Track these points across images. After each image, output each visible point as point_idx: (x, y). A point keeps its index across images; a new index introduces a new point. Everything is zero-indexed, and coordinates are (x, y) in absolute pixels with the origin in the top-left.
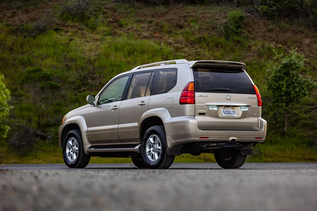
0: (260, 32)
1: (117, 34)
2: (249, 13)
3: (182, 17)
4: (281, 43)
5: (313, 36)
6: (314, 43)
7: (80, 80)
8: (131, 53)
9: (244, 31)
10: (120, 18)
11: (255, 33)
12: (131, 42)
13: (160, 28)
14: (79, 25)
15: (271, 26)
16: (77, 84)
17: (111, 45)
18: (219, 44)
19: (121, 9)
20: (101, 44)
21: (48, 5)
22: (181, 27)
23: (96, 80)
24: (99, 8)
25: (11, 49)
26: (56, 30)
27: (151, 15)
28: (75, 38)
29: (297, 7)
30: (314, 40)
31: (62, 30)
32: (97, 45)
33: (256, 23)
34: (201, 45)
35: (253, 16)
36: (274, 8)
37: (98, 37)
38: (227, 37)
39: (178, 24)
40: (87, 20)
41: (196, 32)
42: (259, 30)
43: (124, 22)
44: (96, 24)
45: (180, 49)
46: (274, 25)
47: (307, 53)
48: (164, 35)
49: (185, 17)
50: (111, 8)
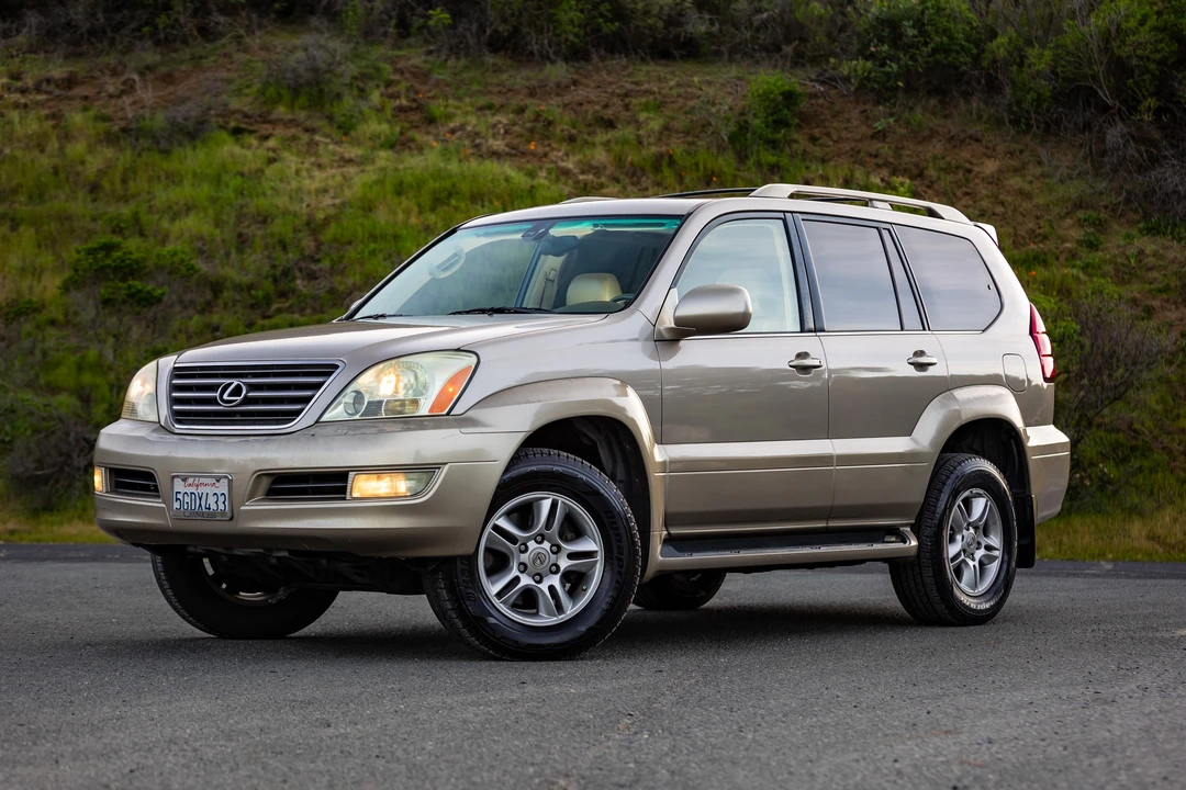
0: (848, 139)
1: (412, 145)
2: (823, 83)
3: (619, 95)
4: (906, 172)
5: (1010, 153)
6: (1011, 174)
7: (270, 280)
8: (439, 200)
9: (796, 136)
10: (433, 98)
11: (831, 143)
12: (449, 167)
13: (543, 128)
14: (309, 117)
15: (883, 121)
16: (260, 293)
17: (385, 175)
18: (713, 172)
19: (441, 71)
20: (357, 174)
21: (232, 63)
22: (610, 124)
23: (318, 281)
24: (378, 69)
25: (94, 188)
26: (237, 132)
27: (526, 91)
28: (286, 154)
29: (965, 64)
30: (1011, 162)
31: (252, 132)
32: (345, 178)
33: (839, 112)
34: (659, 177)
35: (833, 92)
36: (891, 67)
37: (353, 152)
38: (743, 154)
39: (601, 114)
40: (332, 105)
41: (652, 140)
42: (844, 134)
43: (442, 108)
44: (357, 115)
45: (593, 188)
46: (891, 120)
47: (985, 204)
48: (553, 149)
49: (626, 95)
50: (413, 70)
